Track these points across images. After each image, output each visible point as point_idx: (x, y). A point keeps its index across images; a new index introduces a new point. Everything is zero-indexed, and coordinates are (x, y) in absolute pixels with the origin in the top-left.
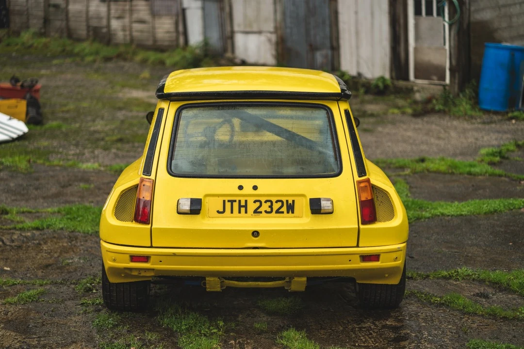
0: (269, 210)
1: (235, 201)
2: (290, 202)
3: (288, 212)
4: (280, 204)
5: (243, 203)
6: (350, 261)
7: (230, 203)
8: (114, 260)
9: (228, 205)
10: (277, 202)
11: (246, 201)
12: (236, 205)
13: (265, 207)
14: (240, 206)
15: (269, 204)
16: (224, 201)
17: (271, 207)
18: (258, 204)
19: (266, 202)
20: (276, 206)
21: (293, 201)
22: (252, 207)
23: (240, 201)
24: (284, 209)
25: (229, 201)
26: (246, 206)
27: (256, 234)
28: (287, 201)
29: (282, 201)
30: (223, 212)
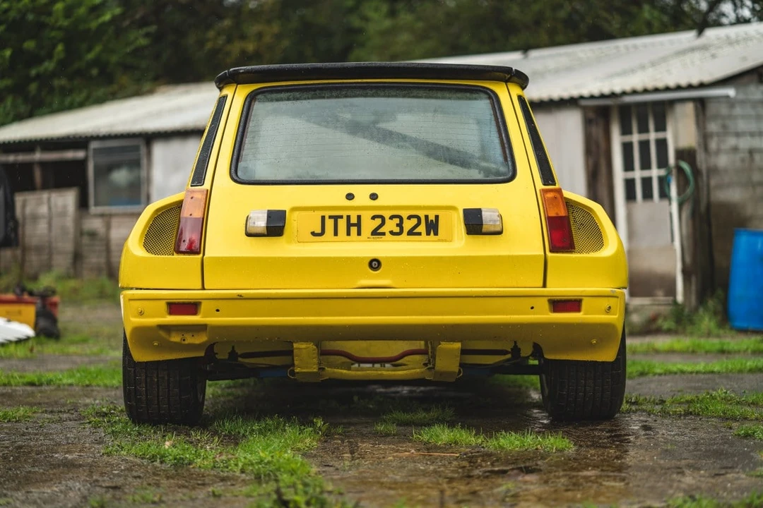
0: (397, 230)
1: (341, 217)
2: (432, 218)
3: (428, 234)
4: (414, 221)
5: (354, 220)
6: (532, 308)
7: (333, 220)
8: (141, 314)
9: (330, 224)
10: (410, 218)
11: (359, 217)
12: (342, 224)
13: (391, 225)
14: (349, 225)
15: (397, 221)
16: (323, 218)
17: (400, 225)
18: (379, 221)
19: (392, 217)
20: (408, 225)
21: (437, 217)
22: (369, 225)
23: (349, 217)
24: (422, 228)
25: (330, 217)
26: (358, 225)
27: (375, 264)
28: (427, 217)
29: (418, 218)
30: (322, 233)
